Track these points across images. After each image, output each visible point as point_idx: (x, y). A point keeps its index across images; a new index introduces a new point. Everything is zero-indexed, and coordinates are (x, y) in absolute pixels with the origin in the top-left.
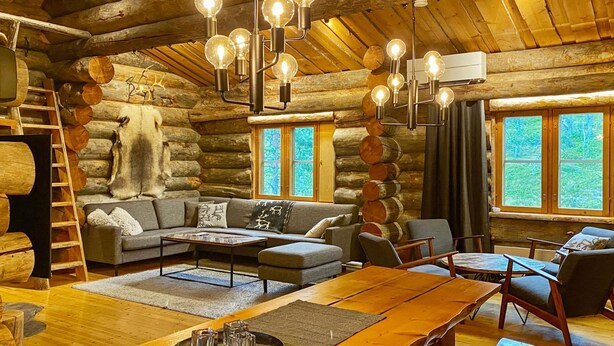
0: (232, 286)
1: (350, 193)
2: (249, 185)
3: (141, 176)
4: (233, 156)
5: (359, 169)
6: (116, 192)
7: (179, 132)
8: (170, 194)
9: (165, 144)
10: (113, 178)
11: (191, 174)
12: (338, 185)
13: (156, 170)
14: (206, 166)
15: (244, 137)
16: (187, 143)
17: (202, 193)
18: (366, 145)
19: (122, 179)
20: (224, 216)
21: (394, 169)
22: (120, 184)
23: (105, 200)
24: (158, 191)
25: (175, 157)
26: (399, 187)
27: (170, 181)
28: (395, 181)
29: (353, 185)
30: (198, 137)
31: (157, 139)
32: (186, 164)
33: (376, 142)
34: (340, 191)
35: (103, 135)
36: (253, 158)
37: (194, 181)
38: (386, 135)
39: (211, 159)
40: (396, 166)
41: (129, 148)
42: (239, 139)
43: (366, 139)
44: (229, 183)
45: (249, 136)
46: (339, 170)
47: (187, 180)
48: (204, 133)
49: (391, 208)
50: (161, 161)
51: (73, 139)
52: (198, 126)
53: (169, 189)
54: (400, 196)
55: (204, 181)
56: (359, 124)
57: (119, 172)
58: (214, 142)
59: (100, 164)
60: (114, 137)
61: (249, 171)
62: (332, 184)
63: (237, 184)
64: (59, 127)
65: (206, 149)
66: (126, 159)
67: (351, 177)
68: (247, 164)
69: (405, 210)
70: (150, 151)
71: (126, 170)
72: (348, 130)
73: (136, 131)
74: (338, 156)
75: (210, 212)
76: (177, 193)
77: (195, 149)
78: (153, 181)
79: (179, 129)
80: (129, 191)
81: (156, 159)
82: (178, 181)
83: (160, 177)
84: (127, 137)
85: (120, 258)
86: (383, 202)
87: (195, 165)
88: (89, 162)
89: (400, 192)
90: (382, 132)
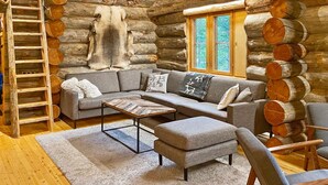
0: (138, 152)
1: (261, 71)
2: (185, 61)
3: (111, 54)
4: (175, 40)
5: (267, 50)
6: (92, 65)
7: (140, 24)
8: (134, 66)
9: (129, 32)
10: (90, 56)
11: (150, 53)
12: (250, 63)
13: (122, 50)
14: (160, 48)
15: (182, 25)
16: (147, 32)
17: (159, 67)
18: (269, 27)
19: (97, 57)
20: (165, 84)
21: (300, 49)
22: (95, 59)
23: (84, 70)
24: (125, 65)
25: (138, 41)
26: (305, 67)
27: (134, 58)
28: (301, 61)
29: (262, 64)
30: (155, 27)
31: (123, 28)
32: (146, 45)
33: (278, 24)
34: (251, 68)
35: (82, 27)
36: (187, 40)
37: (152, 58)
38: (290, 17)
39: (163, 42)
40: (302, 46)
41: (102, 36)
42: (178, 27)
43: (269, 21)
44: (173, 60)
45: (184, 25)
46: (251, 50)
47: (147, 57)
48: (159, 24)
49: (296, 87)
50: (126, 45)
51: (52, 29)
52: (155, 19)
53: (133, 63)
54: (307, 75)
55: (159, 58)
56: (267, 9)
57: (94, 51)
58: (164, 30)
59: (80, 46)
60: (91, 27)
61: (184, 51)
62: (245, 63)
63: (178, 60)
64: (42, 20)
65: (160, 35)
66: (99, 43)
67: (261, 57)
68: (184, 46)
69: (312, 88)
70: (118, 37)
71: (99, 50)
72: (257, 15)
73: (107, 23)
74: (249, 38)
75: (156, 81)
76: (139, 66)
77: (153, 36)
78: (120, 58)
79: (140, 22)
80: (102, 65)
81: (122, 43)
82: (140, 57)
83: (126, 55)
84: (99, 28)
85: (76, 115)
86: (287, 81)
87: (153, 46)
88: (73, 45)
89: (307, 71)
90: (284, 15)
